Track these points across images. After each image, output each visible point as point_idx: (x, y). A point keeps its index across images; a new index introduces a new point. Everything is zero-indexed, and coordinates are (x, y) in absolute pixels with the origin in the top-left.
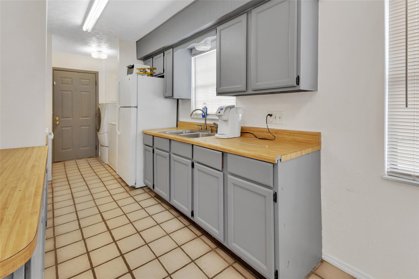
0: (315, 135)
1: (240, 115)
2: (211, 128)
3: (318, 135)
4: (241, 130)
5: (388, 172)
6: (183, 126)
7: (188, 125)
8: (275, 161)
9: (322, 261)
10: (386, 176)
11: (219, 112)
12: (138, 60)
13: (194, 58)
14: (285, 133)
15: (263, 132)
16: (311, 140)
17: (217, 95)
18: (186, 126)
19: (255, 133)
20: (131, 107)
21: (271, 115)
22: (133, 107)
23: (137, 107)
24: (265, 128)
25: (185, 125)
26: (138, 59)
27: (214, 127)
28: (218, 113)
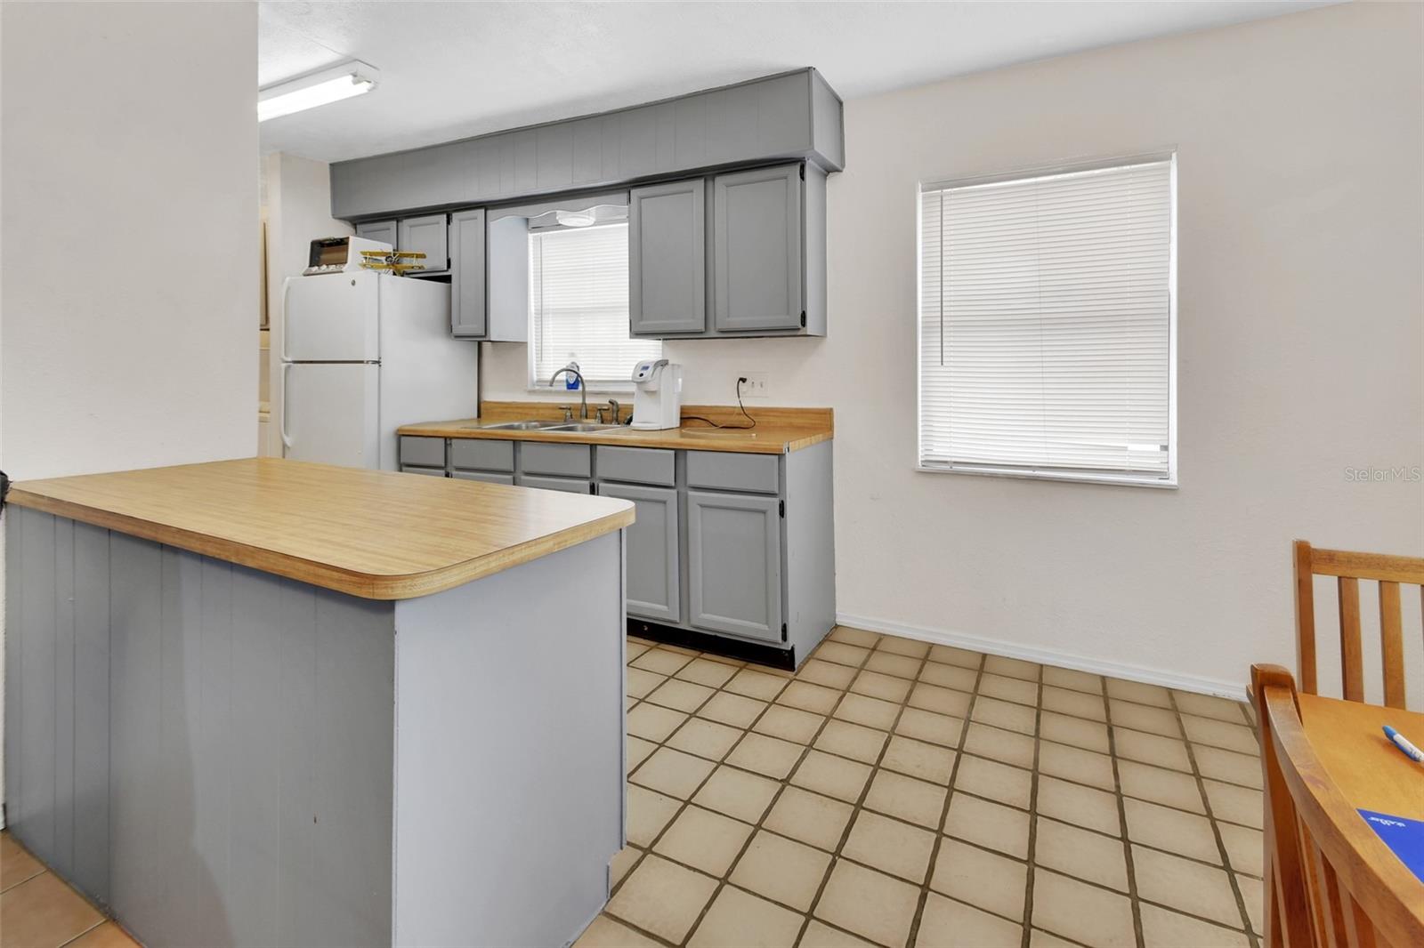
0: (825, 414)
1: (680, 380)
2: (601, 413)
3: (828, 413)
4: (681, 413)
5: (922, 461)
6: (504, 413)
7: (520, 411)
8: (782, 450)
9: (837, 626)
10: (920, 467)
11: (641, 375)
12: (337, 222)
13: (535, 237)
14: (772, 414)
15: (731, 414)
16: (817, 422)
17: (631, 337)
18: (513, 413)
19: (711, 418)
20: (362, 362)
21: (743, 380)
22: (368, 362)
23: (379, 362)
24: (735, 407)
25: (509, 410)
26: (335, 218)
27: (608, 409)
28: (638, 376)
